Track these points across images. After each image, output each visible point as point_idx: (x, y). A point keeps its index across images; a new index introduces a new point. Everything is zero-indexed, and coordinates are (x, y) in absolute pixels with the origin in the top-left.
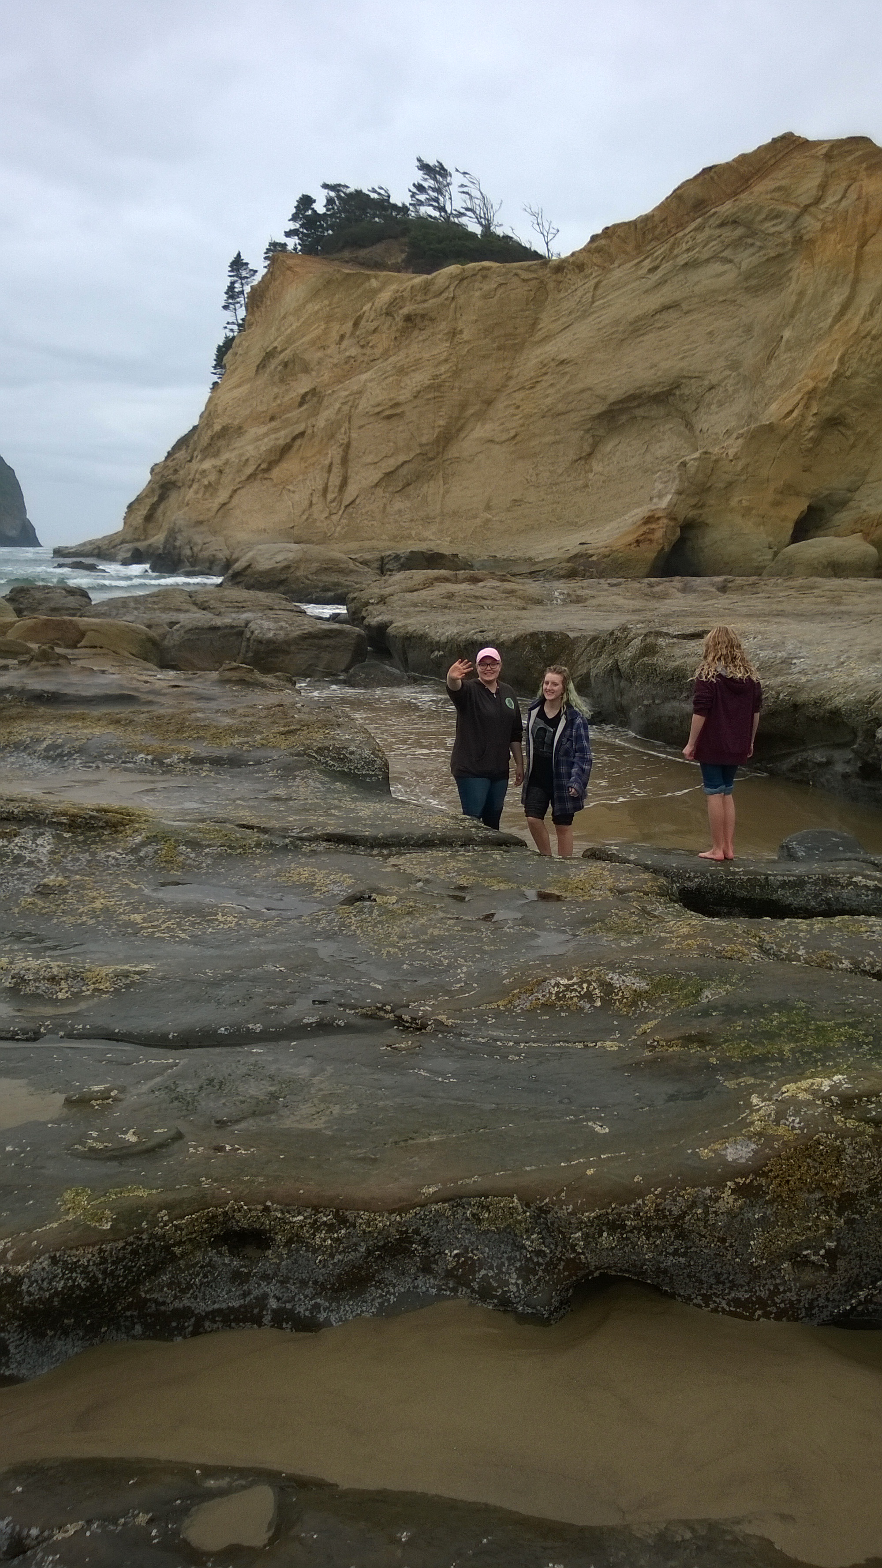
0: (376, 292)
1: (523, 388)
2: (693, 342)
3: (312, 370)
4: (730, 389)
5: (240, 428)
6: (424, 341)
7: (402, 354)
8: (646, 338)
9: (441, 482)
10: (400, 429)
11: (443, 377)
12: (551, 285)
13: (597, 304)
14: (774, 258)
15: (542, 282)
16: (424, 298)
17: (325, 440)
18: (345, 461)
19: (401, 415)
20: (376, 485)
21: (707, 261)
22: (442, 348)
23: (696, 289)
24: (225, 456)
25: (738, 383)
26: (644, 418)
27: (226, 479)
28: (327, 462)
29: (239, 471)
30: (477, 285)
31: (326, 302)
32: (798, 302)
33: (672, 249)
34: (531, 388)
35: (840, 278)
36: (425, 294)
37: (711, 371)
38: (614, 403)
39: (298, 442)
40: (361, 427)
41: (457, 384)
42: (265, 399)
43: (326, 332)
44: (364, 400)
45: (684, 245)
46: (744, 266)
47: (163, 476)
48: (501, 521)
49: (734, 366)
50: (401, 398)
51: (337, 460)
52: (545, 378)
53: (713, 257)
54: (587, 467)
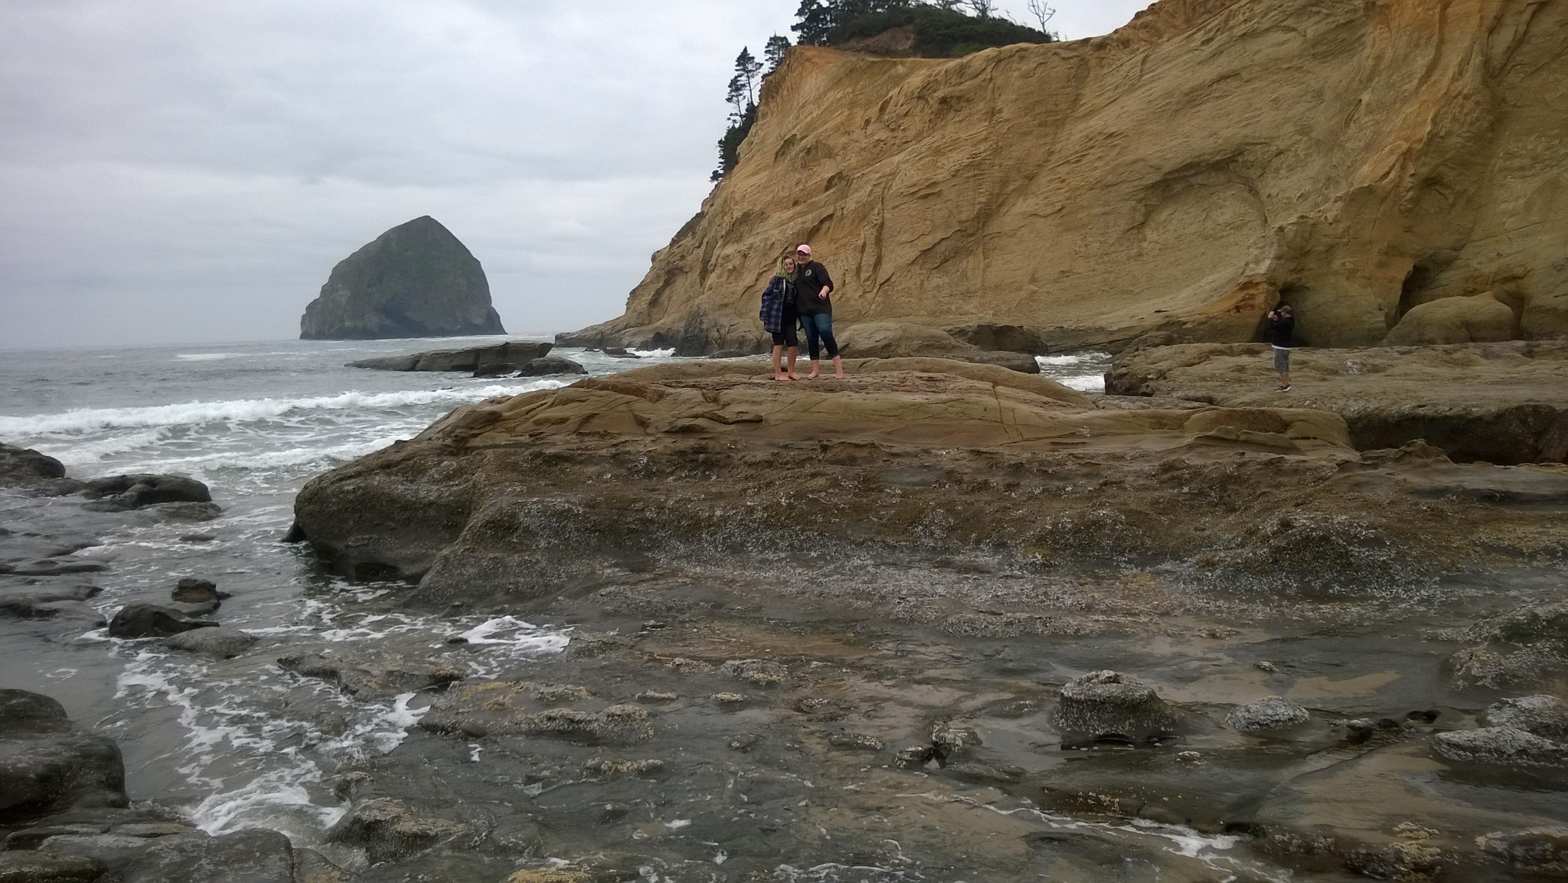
0: (902, 78)
1: (1068, 162)
2: (1257, 109)
3: (837, 154)
4: (1302, 154)
5: (763, 213)
6: (961, 121)
7: (937, 136)
8: (1203, 107)
9: (982, 258)
10: (938, 207)
11: (983, 155)
12: (1093, 62)
13: (1145, 77)
14: (1344, 24)
15: (1082, 60)
16: (959, 81)
17: (857, 222)
18: (878, 241)
19: (938, 194)
20: (913, 263)
21: (1267, 30)
22: (981, 128)
23: (1257, 58)
24: (748, 241)
25: (1309, 148)
26: (1201, 185)
27: (750, 263)
28: (860, 243)
29: (765, 254)
30: (1015, 65)
31: (849, 90)
32: (1375, 66)
33: (1226, 21)
34: (1078, 161)
35: (1423, 41)
36: (961, 77)
37: (1278, 137)
38: (1169, 173)
39: (826, 225)
40: (894, 208)
41: (997, 162)
42: (786, 185)
43: (849, 118)
44: (897, 180)
45: (1241, 17)
46: (1310, 34)
47: (669, 263)
48: (1048, 293)
49: (1304, 130)
50: (939, 178)
51: (871, 240)
52: (1092, 151)
53: (1273, 27)
54: (1141, 237)
